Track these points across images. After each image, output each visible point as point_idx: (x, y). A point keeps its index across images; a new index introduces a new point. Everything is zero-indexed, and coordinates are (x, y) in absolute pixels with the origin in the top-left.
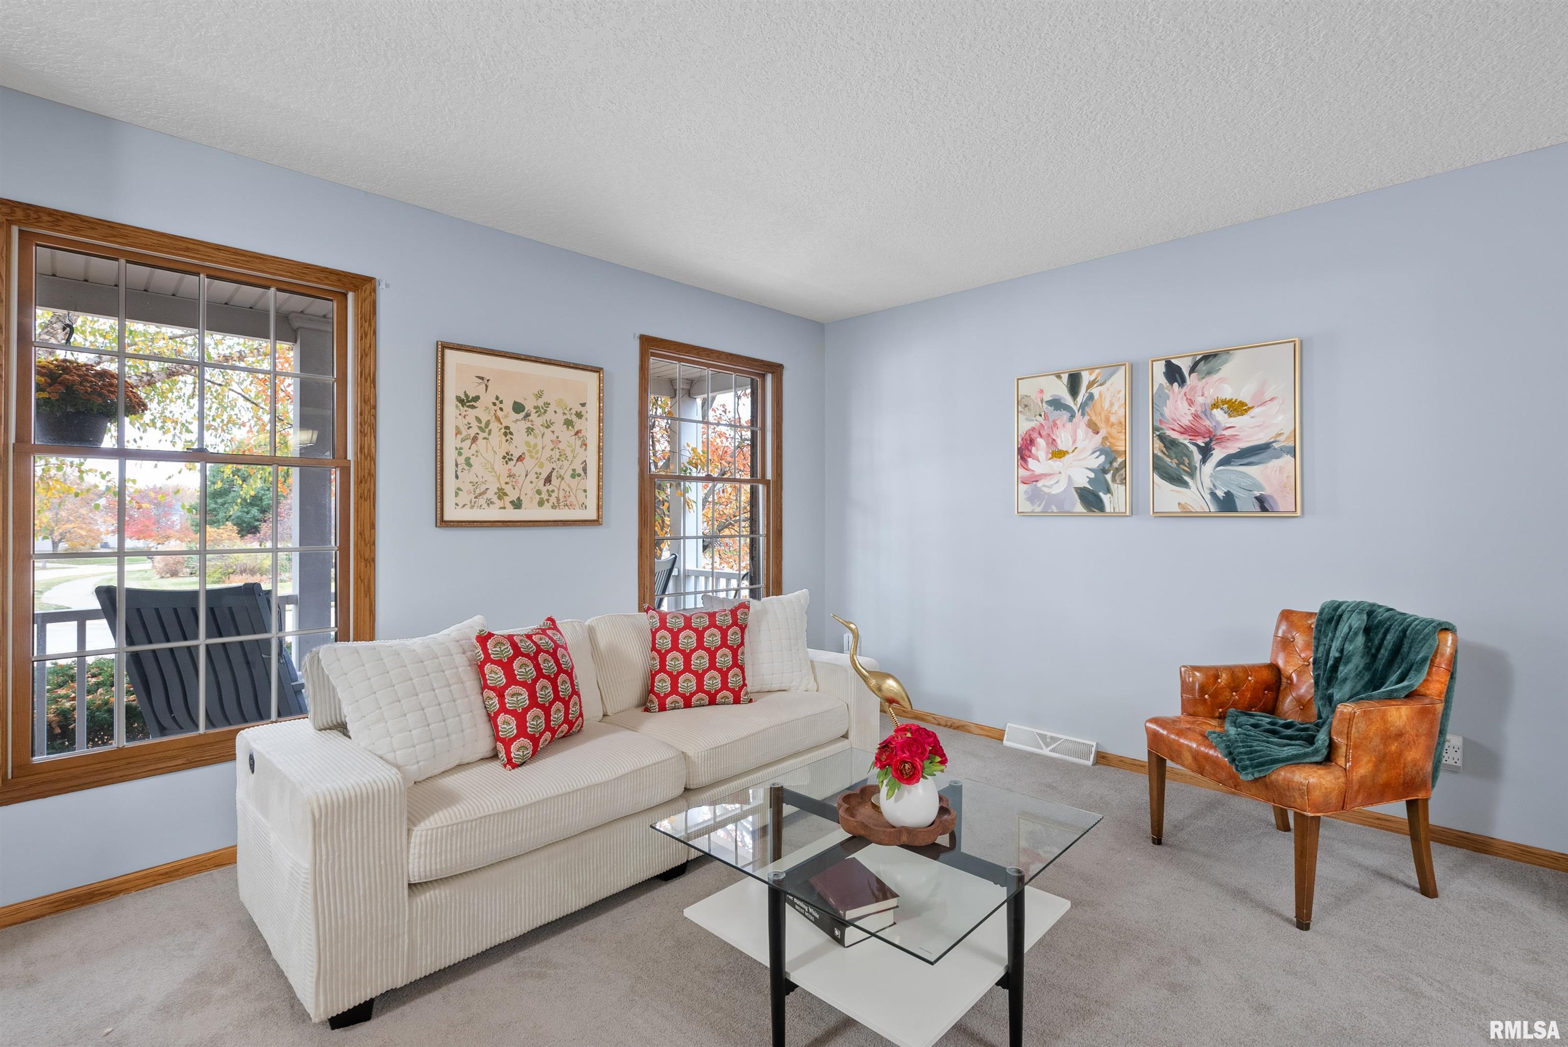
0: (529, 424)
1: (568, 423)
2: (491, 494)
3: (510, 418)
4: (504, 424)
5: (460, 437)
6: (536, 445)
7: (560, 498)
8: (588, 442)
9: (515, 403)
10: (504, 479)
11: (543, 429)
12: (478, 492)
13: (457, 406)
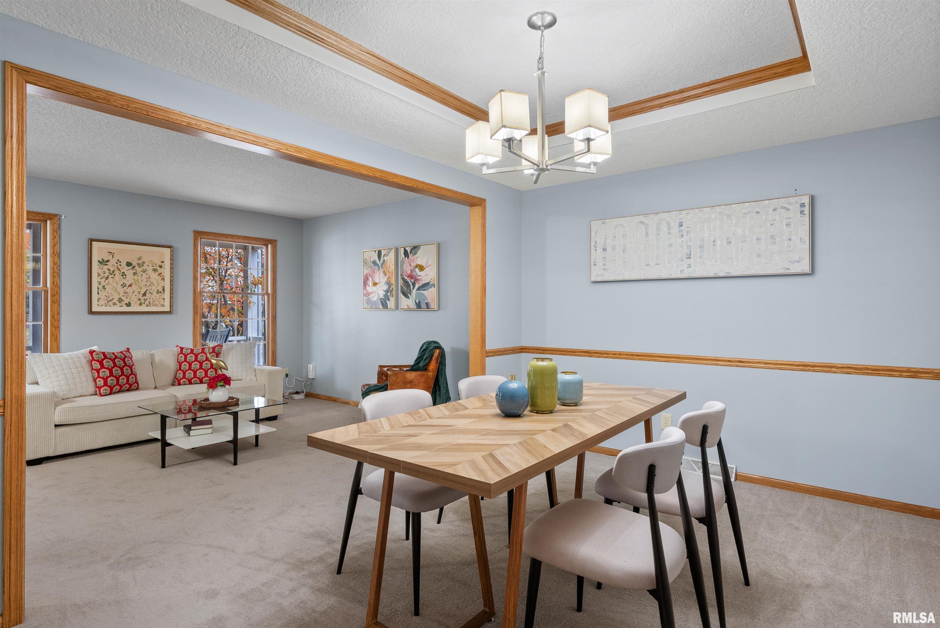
0: (135, 271)
1: (155, 270)
2: (115, 301)
3: (125, 269)
4: (122, 271)
5: (99, 277)
6: (138, 280)
7: (151, 302)
8: (165, 278)
9: (127, 262)
10: (122, 294)
11: (141, 273)
12: (109, 299)
13: (98, 265)
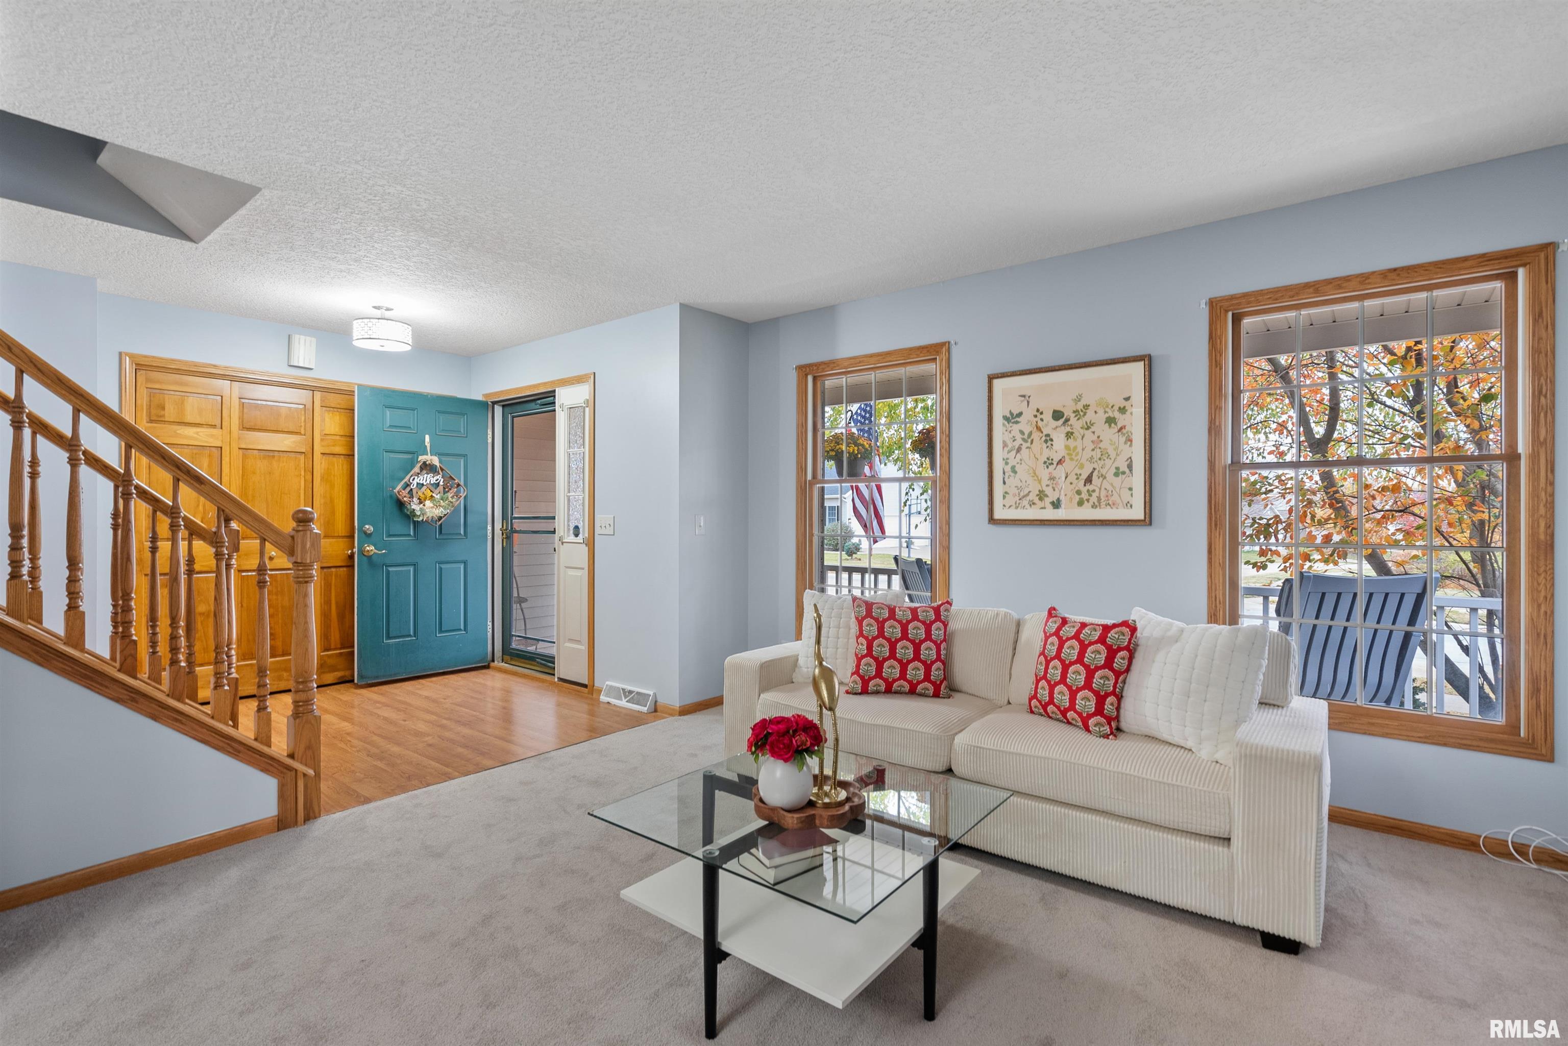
0: (1068, 429)
1: (1110, 421)
2: (1033, 497)
3: (1049, 425)
4: (1045, 433)
5: (1006, 449)
6: (1075, 448)
7: (1102, 497)
8: (1134, 437)
9: (1055, 412)
10: (1045, 481)
11: (1082, 431)
12: (1022, 494)
13: (1004, 425)
